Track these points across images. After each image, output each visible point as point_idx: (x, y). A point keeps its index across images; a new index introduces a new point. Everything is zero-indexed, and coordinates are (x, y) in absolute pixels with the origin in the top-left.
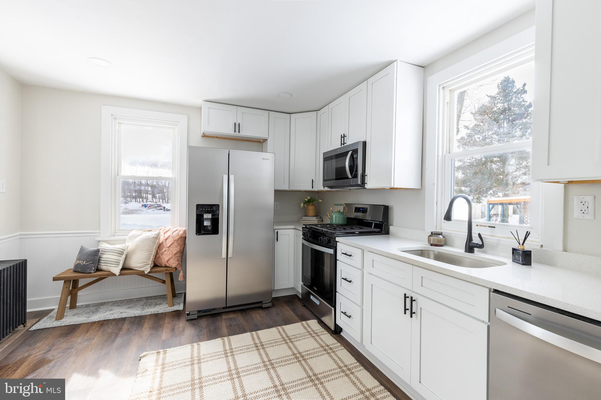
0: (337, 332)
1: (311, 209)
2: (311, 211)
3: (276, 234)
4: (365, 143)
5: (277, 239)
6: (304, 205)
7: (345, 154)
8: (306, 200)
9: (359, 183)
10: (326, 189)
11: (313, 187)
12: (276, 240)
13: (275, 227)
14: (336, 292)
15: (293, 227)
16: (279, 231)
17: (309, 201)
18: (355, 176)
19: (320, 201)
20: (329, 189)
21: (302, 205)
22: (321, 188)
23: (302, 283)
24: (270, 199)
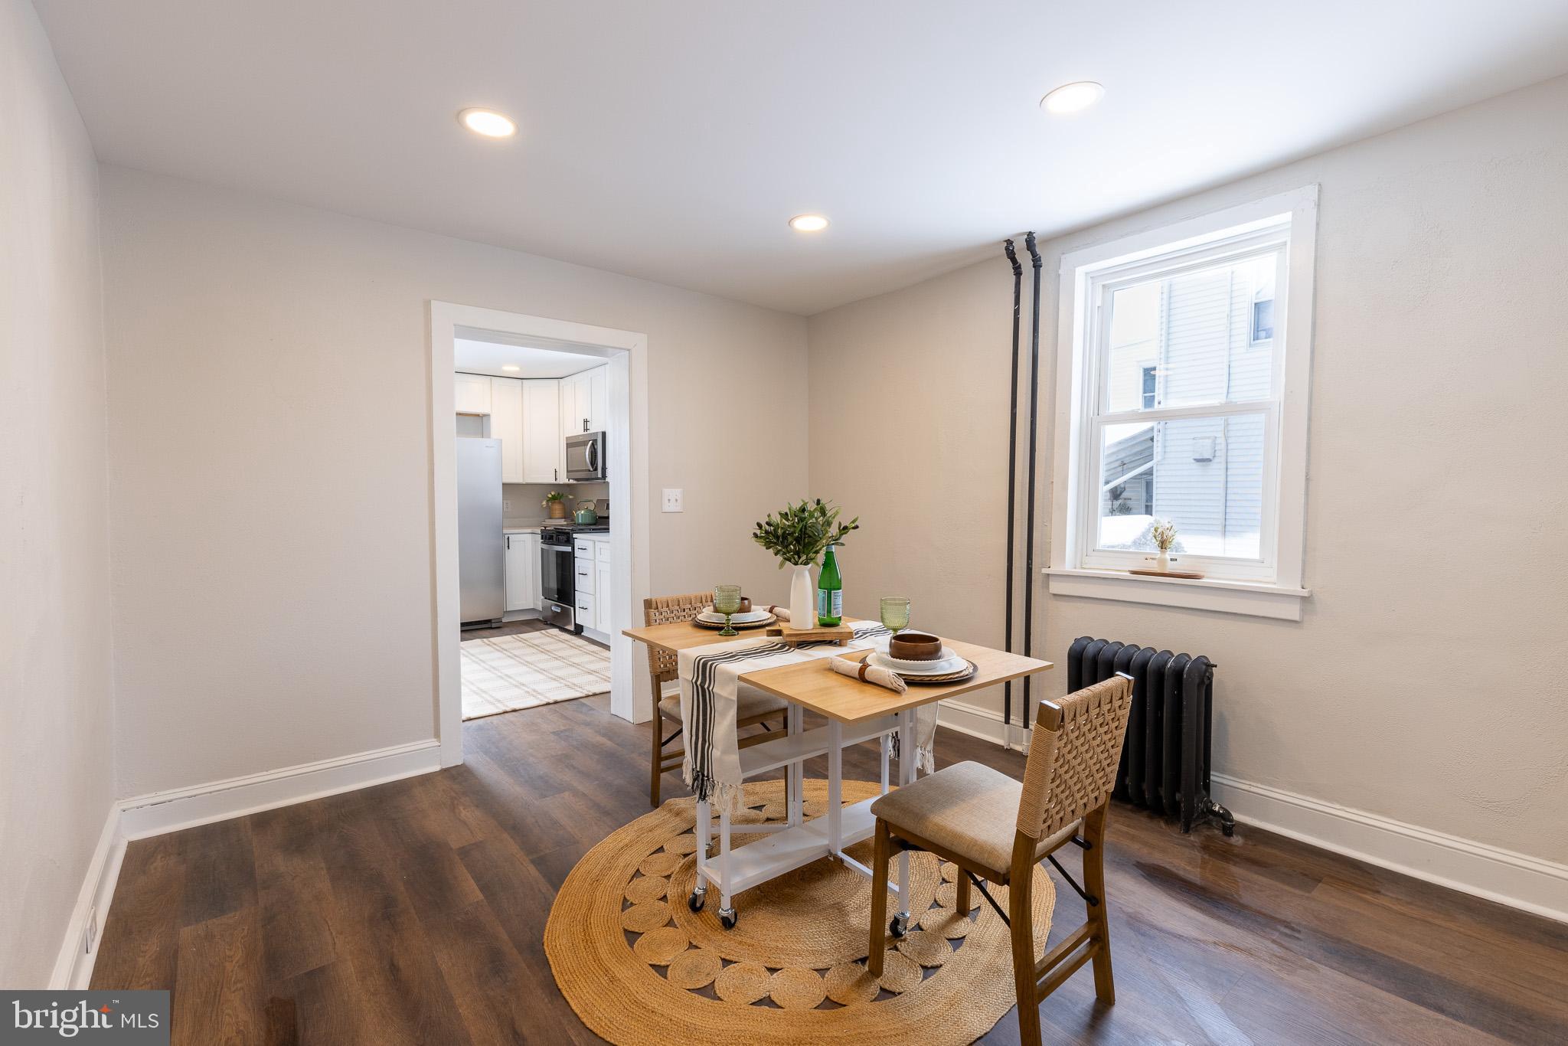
0: (578, 631)
1: (557, 509)
2: (557, 512)
3: (506, 541)
4: (604, 434)
5: (508, 547)
6: (547, 504)
7: (585, 444)
8: (550, 496)
9: (600, 476)
10: (571, 481)
11: (556, 479)
12: (506, 548)
13: (505, 531)
14: (575, 590)
15: (529, 531)
16: (511, 537)
17: (554, 498)
18: (596, 469)
19: (571, 497)
20: (575, 482)
21: (544, 503)
22: (566, 481)
23: (542, 597)
24: (498, 495)
